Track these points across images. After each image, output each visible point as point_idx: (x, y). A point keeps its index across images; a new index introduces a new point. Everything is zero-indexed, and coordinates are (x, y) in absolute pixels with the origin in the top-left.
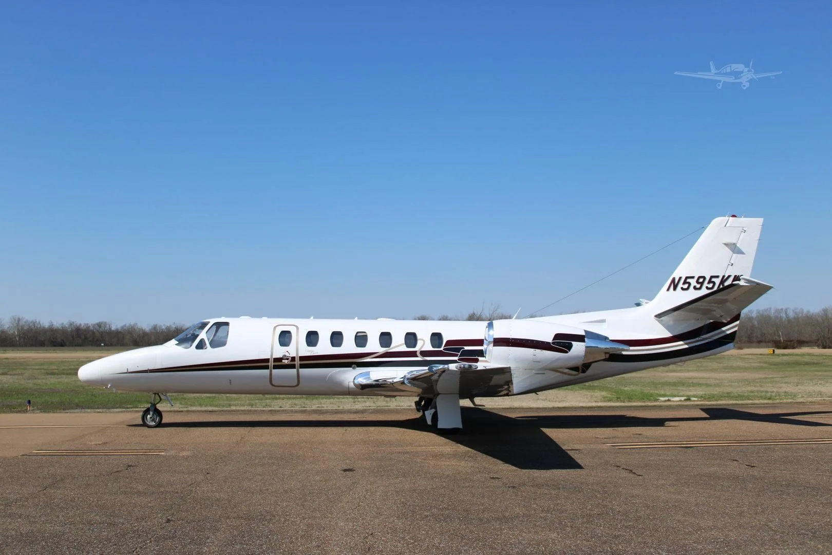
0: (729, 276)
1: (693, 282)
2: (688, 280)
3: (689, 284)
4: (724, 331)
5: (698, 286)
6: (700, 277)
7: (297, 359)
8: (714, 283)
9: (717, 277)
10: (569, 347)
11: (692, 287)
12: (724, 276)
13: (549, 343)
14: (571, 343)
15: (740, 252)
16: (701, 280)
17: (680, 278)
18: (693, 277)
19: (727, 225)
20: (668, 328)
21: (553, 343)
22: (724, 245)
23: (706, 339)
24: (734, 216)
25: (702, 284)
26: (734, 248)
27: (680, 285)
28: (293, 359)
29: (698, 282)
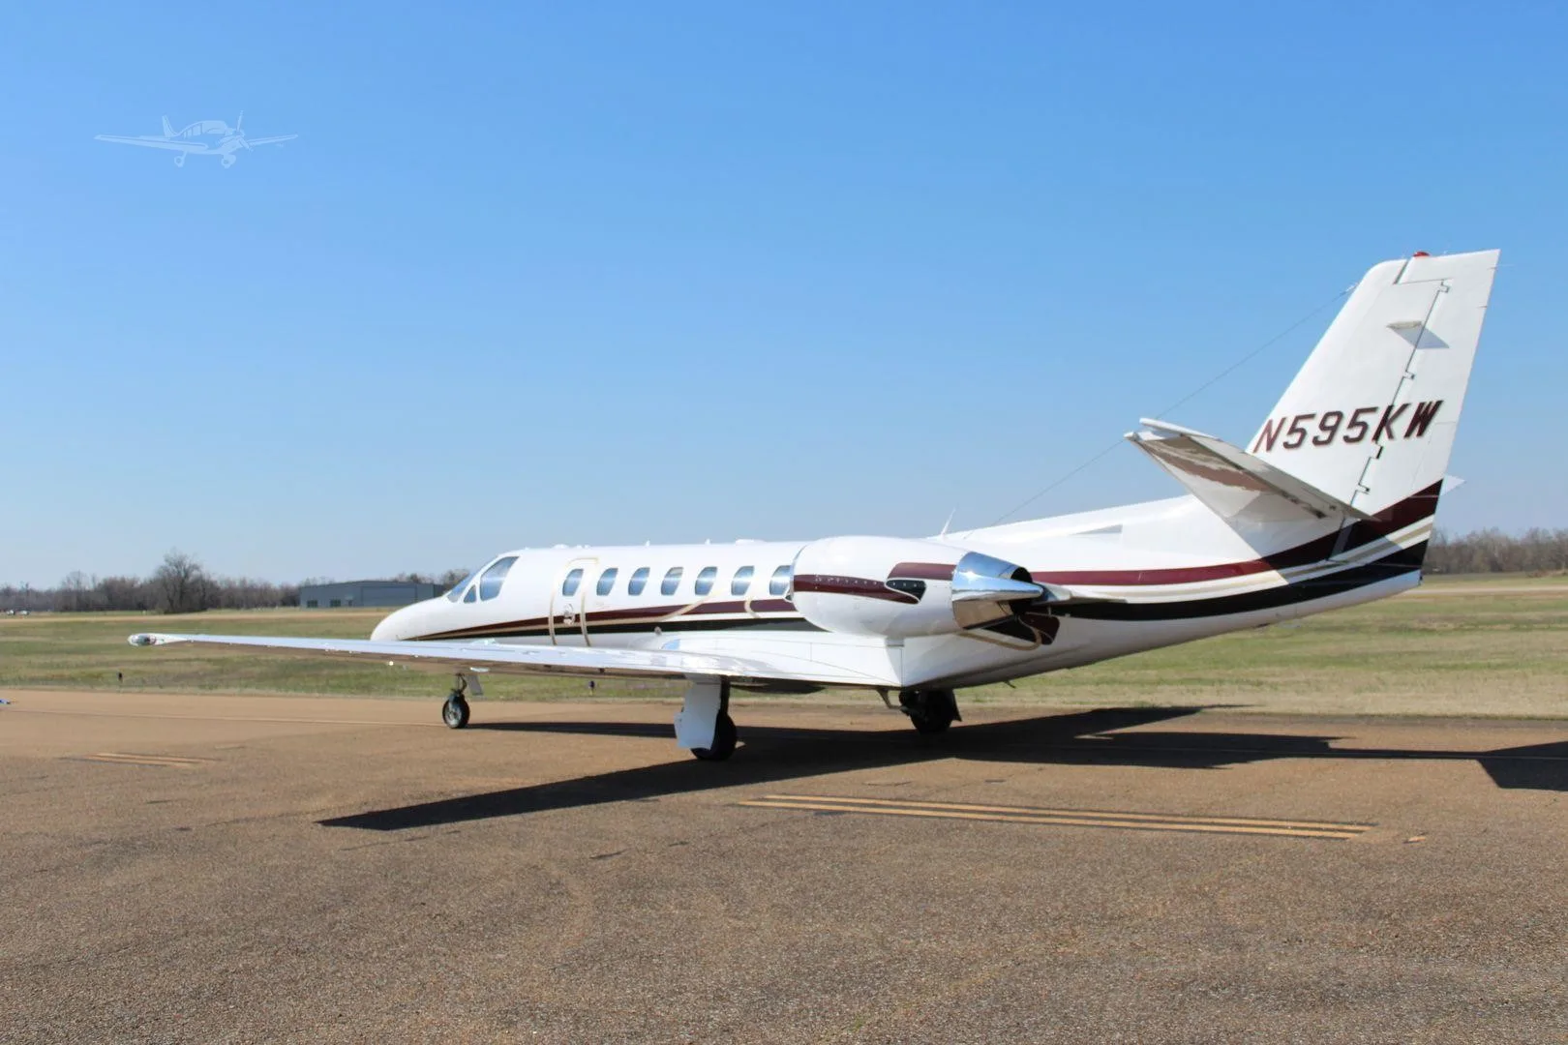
0: (1404, 407)
1: (1312, 428)
2: (1301, 424)
3: (1303, 432)
4: (1391, 544)
5: (1324, 436)
6: (1328, 415)
7: (583, 618)
8: (1365, 426)
9: (1373, 410)
10: (920, 590)
11: (1309, 439)
12: (1390, 408)
13: (880, 584)
14: (923, 583)
15: (1437, 343)
16: (1331, 422)
17: (1283, 421)
18: (1311, 416)
19: (1401, 281)
20: (1250, 539)
21: (889, 583)
22: (1390, 330)
23: (1346, 562)
24: (1423, 254)
25: (1334, 429)
26: (1418, 335)
27: (1283, 437)
28: (577, 617)
29: (1323, 427)
